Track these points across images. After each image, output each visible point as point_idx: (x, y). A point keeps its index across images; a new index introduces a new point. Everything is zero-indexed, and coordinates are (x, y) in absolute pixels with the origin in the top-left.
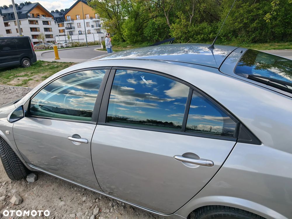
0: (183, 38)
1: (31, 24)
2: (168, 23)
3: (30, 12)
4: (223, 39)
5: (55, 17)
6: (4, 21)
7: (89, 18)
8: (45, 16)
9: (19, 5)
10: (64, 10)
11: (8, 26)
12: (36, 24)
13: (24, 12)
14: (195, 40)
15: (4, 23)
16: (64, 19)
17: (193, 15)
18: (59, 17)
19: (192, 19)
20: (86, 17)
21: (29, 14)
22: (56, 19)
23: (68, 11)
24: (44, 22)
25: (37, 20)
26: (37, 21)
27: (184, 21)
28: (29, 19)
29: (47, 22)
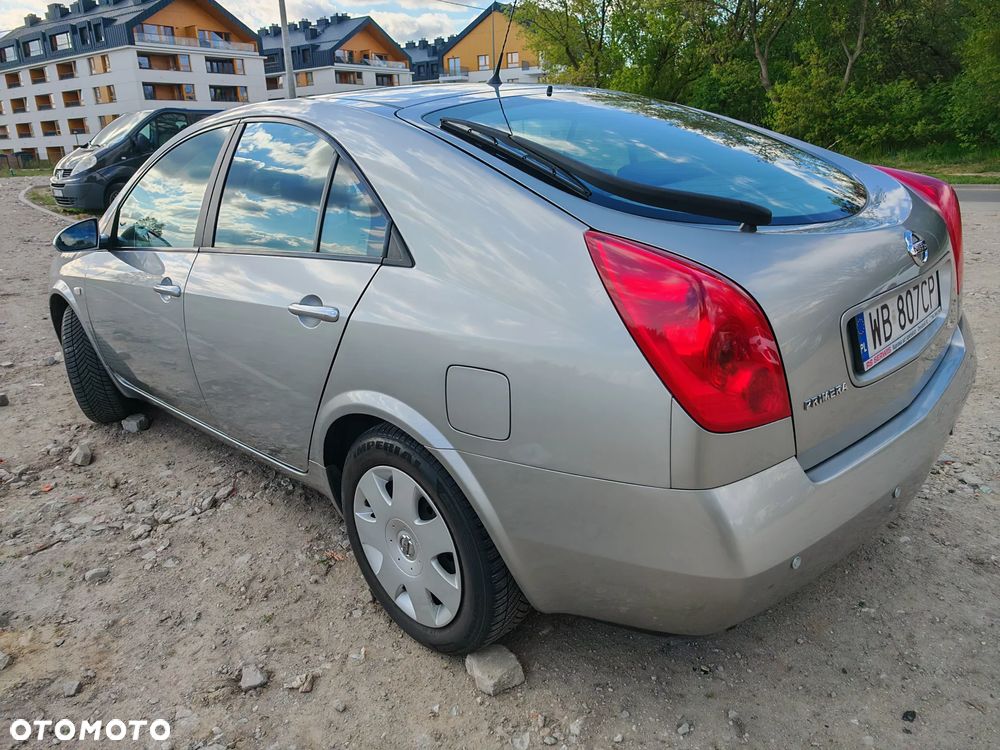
0: (812, 135)
1: (341, 82)
2: (765, 83)
3: (343, 47)
4: (963, 141)
5: (414, 61)
6: (266, 72)
7: (517, 65)
8: (386, 59)
9: (314, 23)
10: (446, 40)
11: (277, 88)
12: (355, 83)
13: (325, 47)
14: (855, 140)
15: (267, 79)
16: (440, 69)
17: (857, 53)
18: (427, 63)
19: (853, 65)
20: (510, 61)
21: (338, 53)
22: (419, 67)
23: (455, 41)
24: (380, 78)
25: (359, 70)
26: (359, 75)
27: (817, 76)
28: (339, 66)
29: (390, 77)
